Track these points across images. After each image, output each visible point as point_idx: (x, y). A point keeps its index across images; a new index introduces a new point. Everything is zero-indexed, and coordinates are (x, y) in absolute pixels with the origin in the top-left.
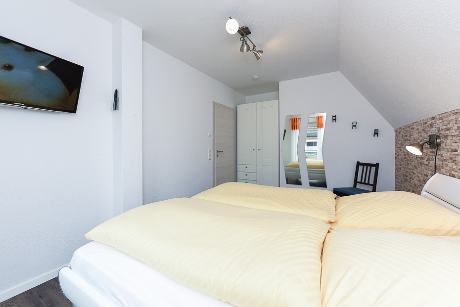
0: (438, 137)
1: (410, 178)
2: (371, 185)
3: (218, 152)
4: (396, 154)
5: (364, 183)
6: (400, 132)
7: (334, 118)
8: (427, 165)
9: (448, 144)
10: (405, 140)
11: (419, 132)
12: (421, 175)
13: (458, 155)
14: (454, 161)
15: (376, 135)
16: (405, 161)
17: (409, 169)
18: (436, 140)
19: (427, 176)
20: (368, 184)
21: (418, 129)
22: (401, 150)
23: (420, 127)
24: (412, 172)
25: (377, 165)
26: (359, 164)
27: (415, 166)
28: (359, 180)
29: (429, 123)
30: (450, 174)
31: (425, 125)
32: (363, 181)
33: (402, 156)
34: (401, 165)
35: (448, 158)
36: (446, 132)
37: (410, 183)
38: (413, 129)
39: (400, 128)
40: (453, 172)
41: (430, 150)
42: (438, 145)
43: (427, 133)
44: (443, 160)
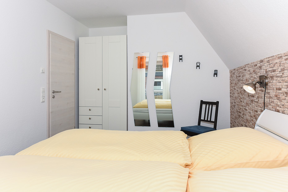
0: (266, 78)
1: (243, 114)
2: (212, 122)
3: (54, 92)
4: (231, 93)
5: (207, 121)
6: (234, 73)
7: (181, 58)
8: (257, 102)
9: (273, 84)
10: (239, 80)
11: (251, 73)
12: (252, 111)
13: (281, 93)
14: (278, 99)
15: (215, 75)
16: (238, 99)
17: (242, 106)
18: (264, 80)
19: (257, 112)
20: (210, 121)
21: (249, 71)
22: (235, 89)
23: (251, 68)
24: (245, 109)
25: (217, 104)
26: (202, 102)
27: (247, 103)
28: (202, 118)
29: (259, 65)
30: (275, 109)
31: (255, 67)
32: (206, 119)
33: (236, 95)
34: (235, 103)
35: (274, 96)
36: (273, 73)
37: (243, 118)
38: (245, 70)
39: (234, 70)
40: (278, 108)
41: (260, 89)
42: (266, 84)
43: (257, 74)
44: (270, 97)
